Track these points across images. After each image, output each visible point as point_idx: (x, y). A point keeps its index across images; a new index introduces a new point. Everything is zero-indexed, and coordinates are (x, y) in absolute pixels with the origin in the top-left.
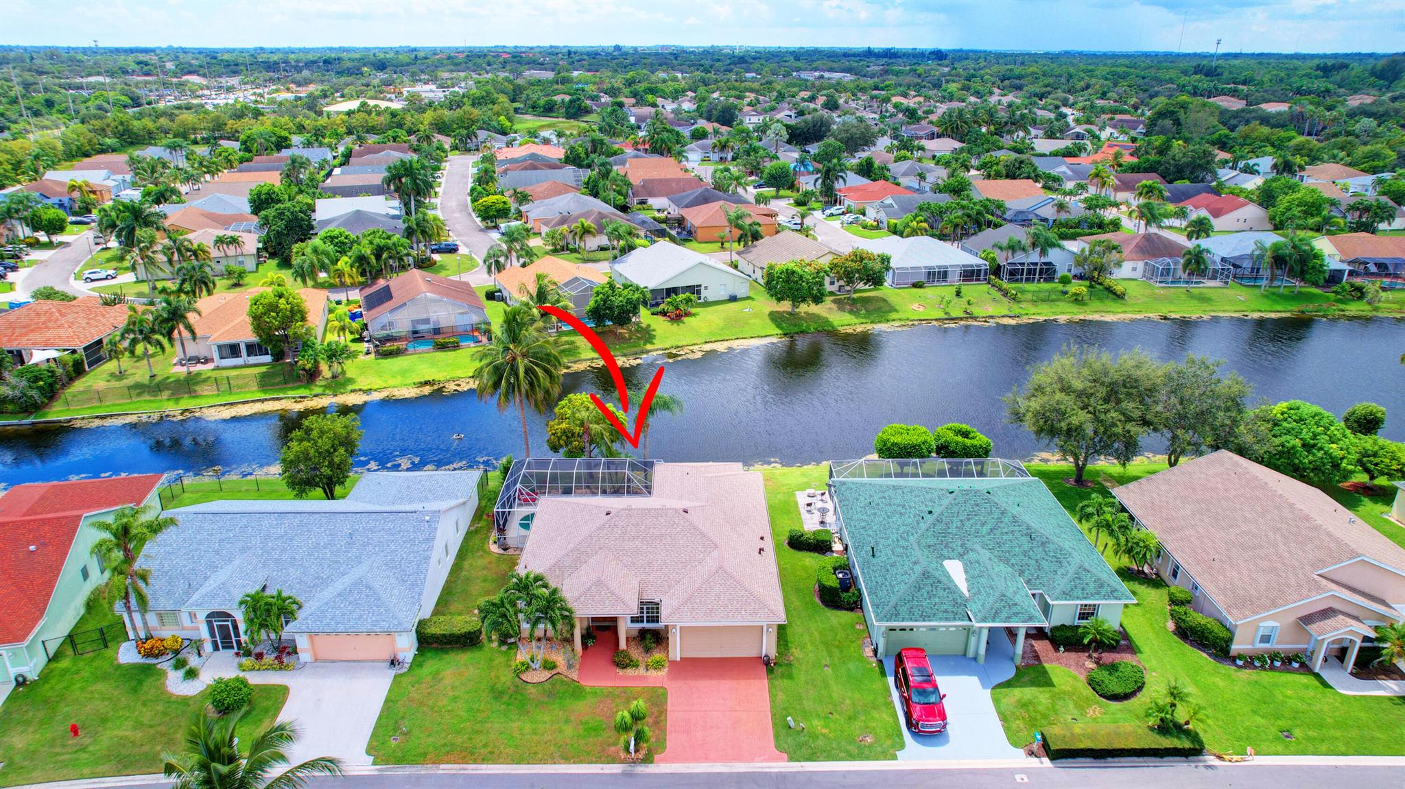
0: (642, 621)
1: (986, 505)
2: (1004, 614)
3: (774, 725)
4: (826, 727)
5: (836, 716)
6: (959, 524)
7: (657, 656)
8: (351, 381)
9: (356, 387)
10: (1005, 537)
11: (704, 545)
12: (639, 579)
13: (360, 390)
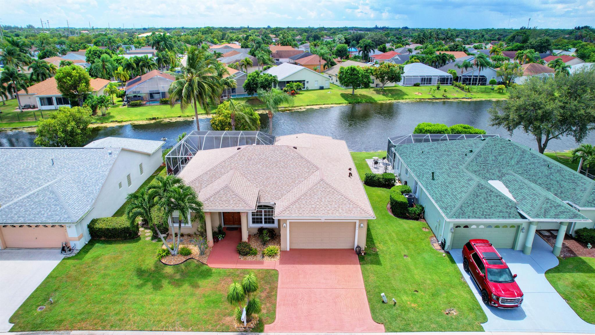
0: (261, 222)
1: (510, 147)
2: (552, 212)
3: (370, 300)
4: (415, 301)
5: (420, 293)
6: (493, 158)
7: (271, 247)
8: (112, 117)
9: (114, 120)
10: (529, 166)
11: (308, 168)
12: (258, 189)
13: (116, 121)
